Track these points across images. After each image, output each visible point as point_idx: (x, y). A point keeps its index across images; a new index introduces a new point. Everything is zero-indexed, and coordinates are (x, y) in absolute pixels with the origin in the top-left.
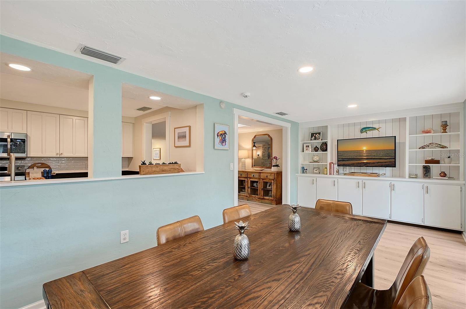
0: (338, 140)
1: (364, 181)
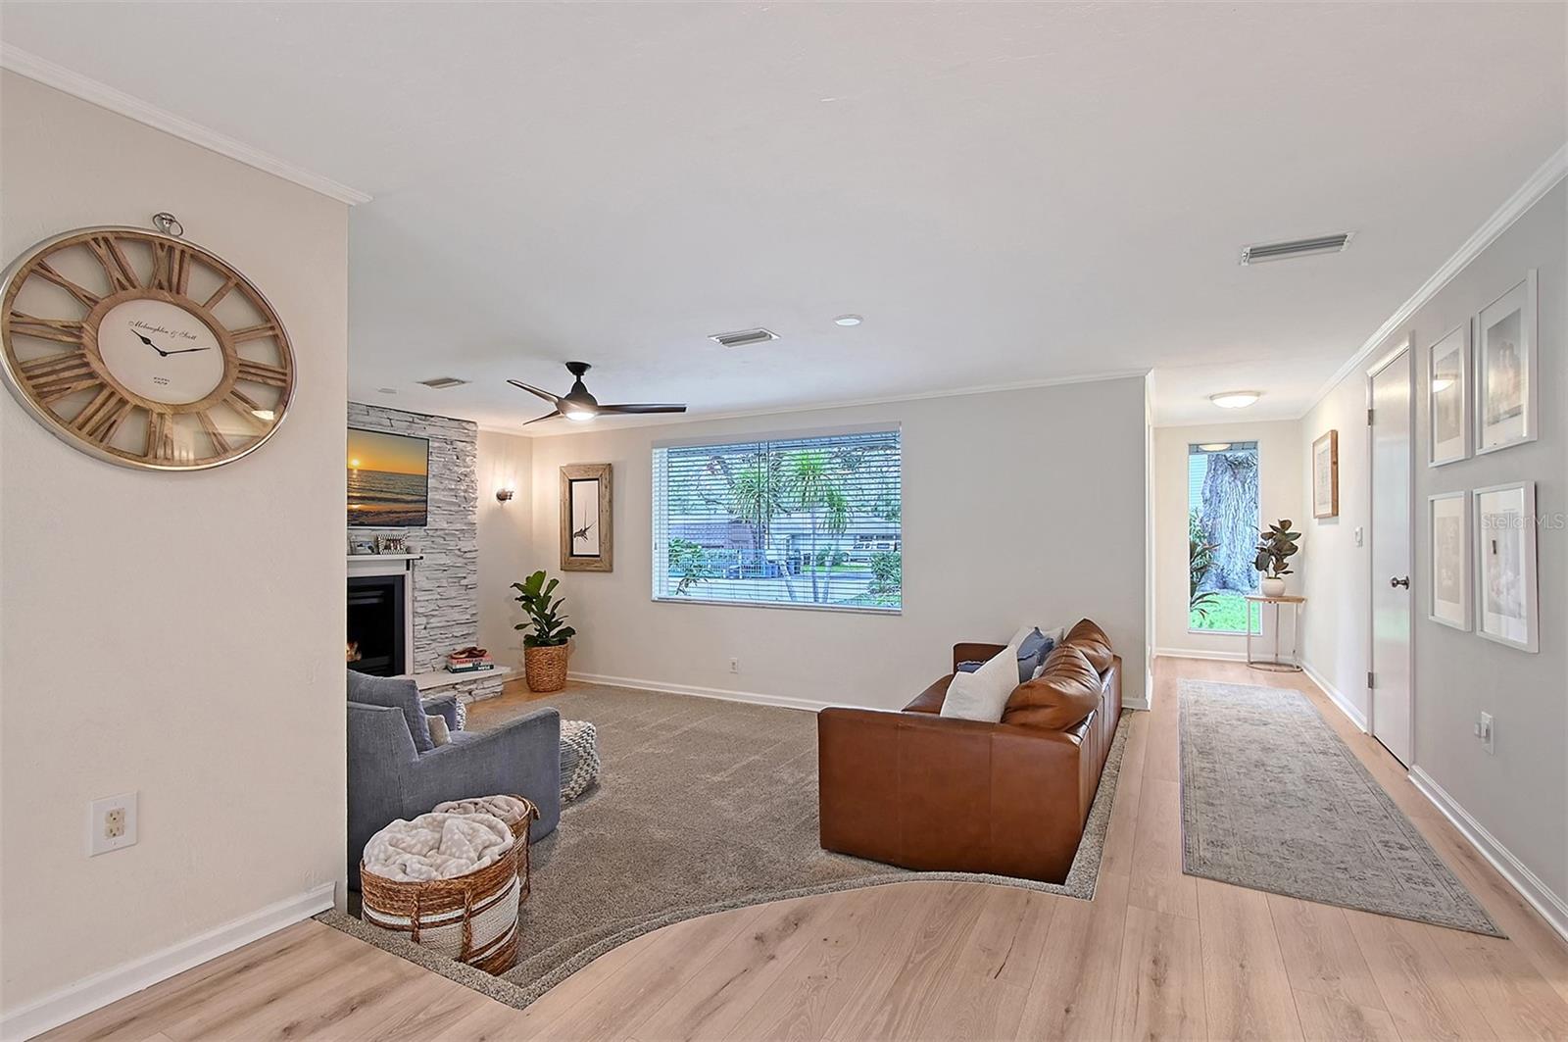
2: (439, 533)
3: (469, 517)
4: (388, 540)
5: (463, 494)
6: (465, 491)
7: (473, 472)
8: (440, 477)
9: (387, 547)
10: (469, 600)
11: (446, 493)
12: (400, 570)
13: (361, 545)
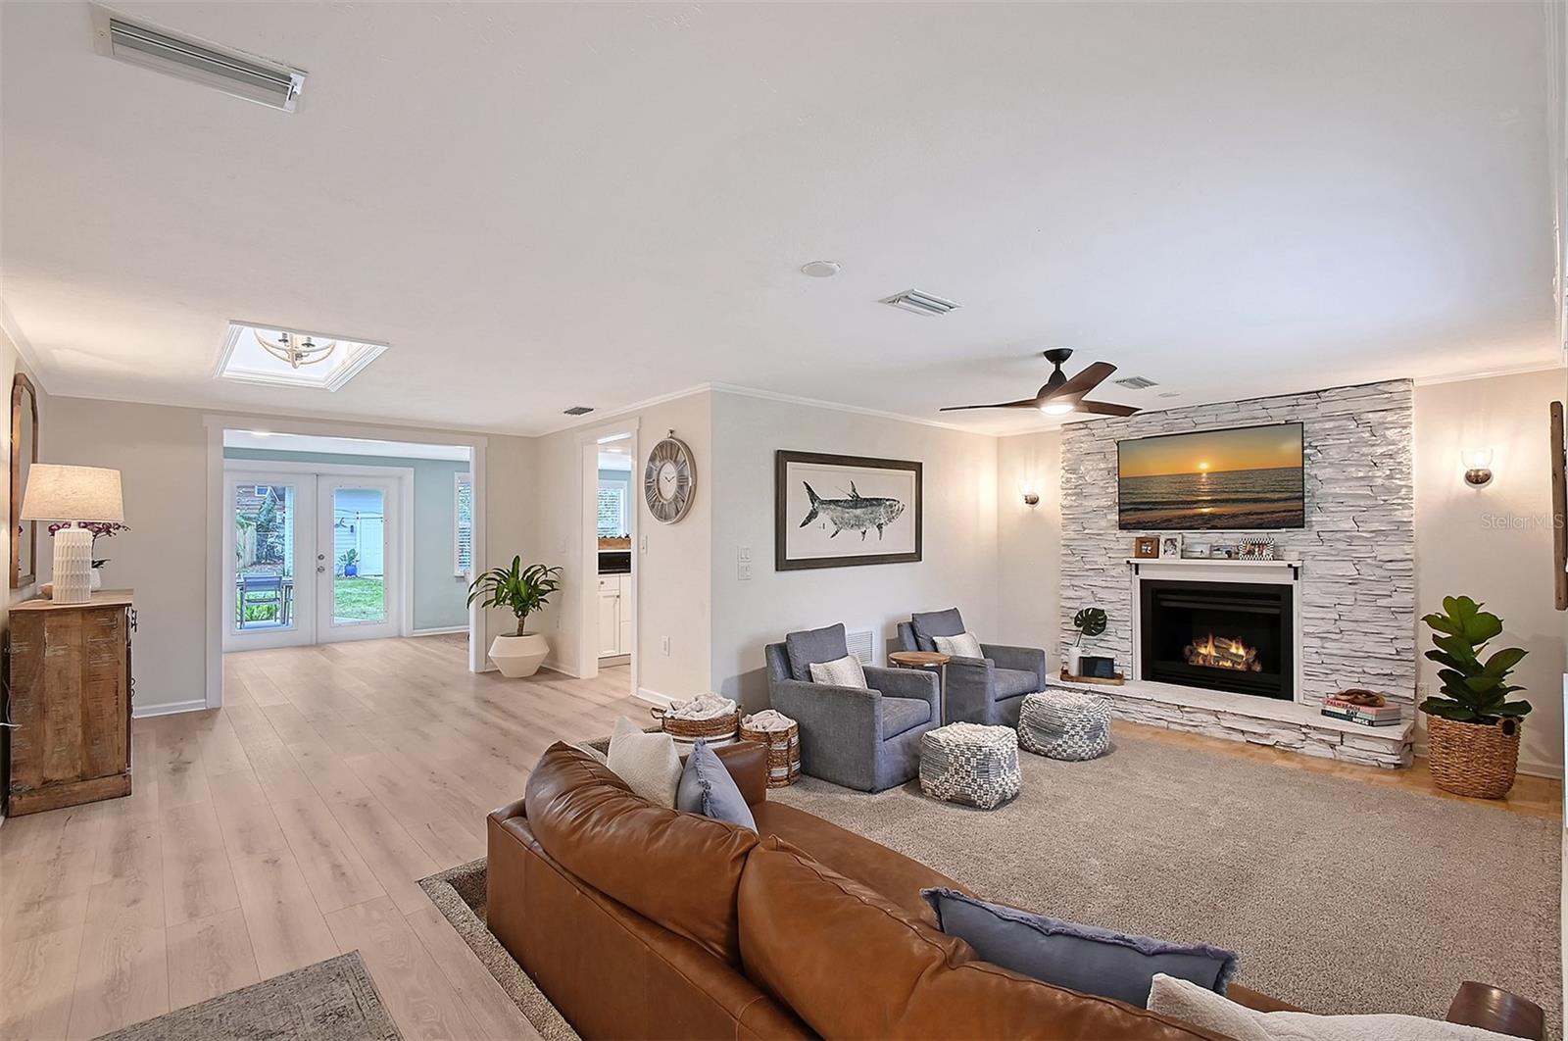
2: (1338, 535)
3: (1397, 513)
4: (1252, 544)
5: (1379, 481)
6: (1390, 477)
7: (1404, 450)
8: (1341, 465)
9: (1251, 553)
10: (1399, 628)
11: (1352, 484)
12: (1286, 579)
13: (1218, 550)
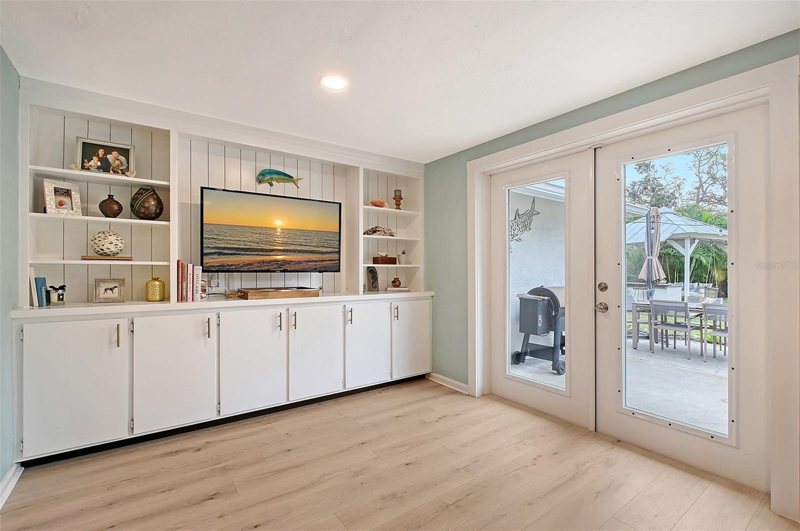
0: (202, 188)
1: (292, 311)
